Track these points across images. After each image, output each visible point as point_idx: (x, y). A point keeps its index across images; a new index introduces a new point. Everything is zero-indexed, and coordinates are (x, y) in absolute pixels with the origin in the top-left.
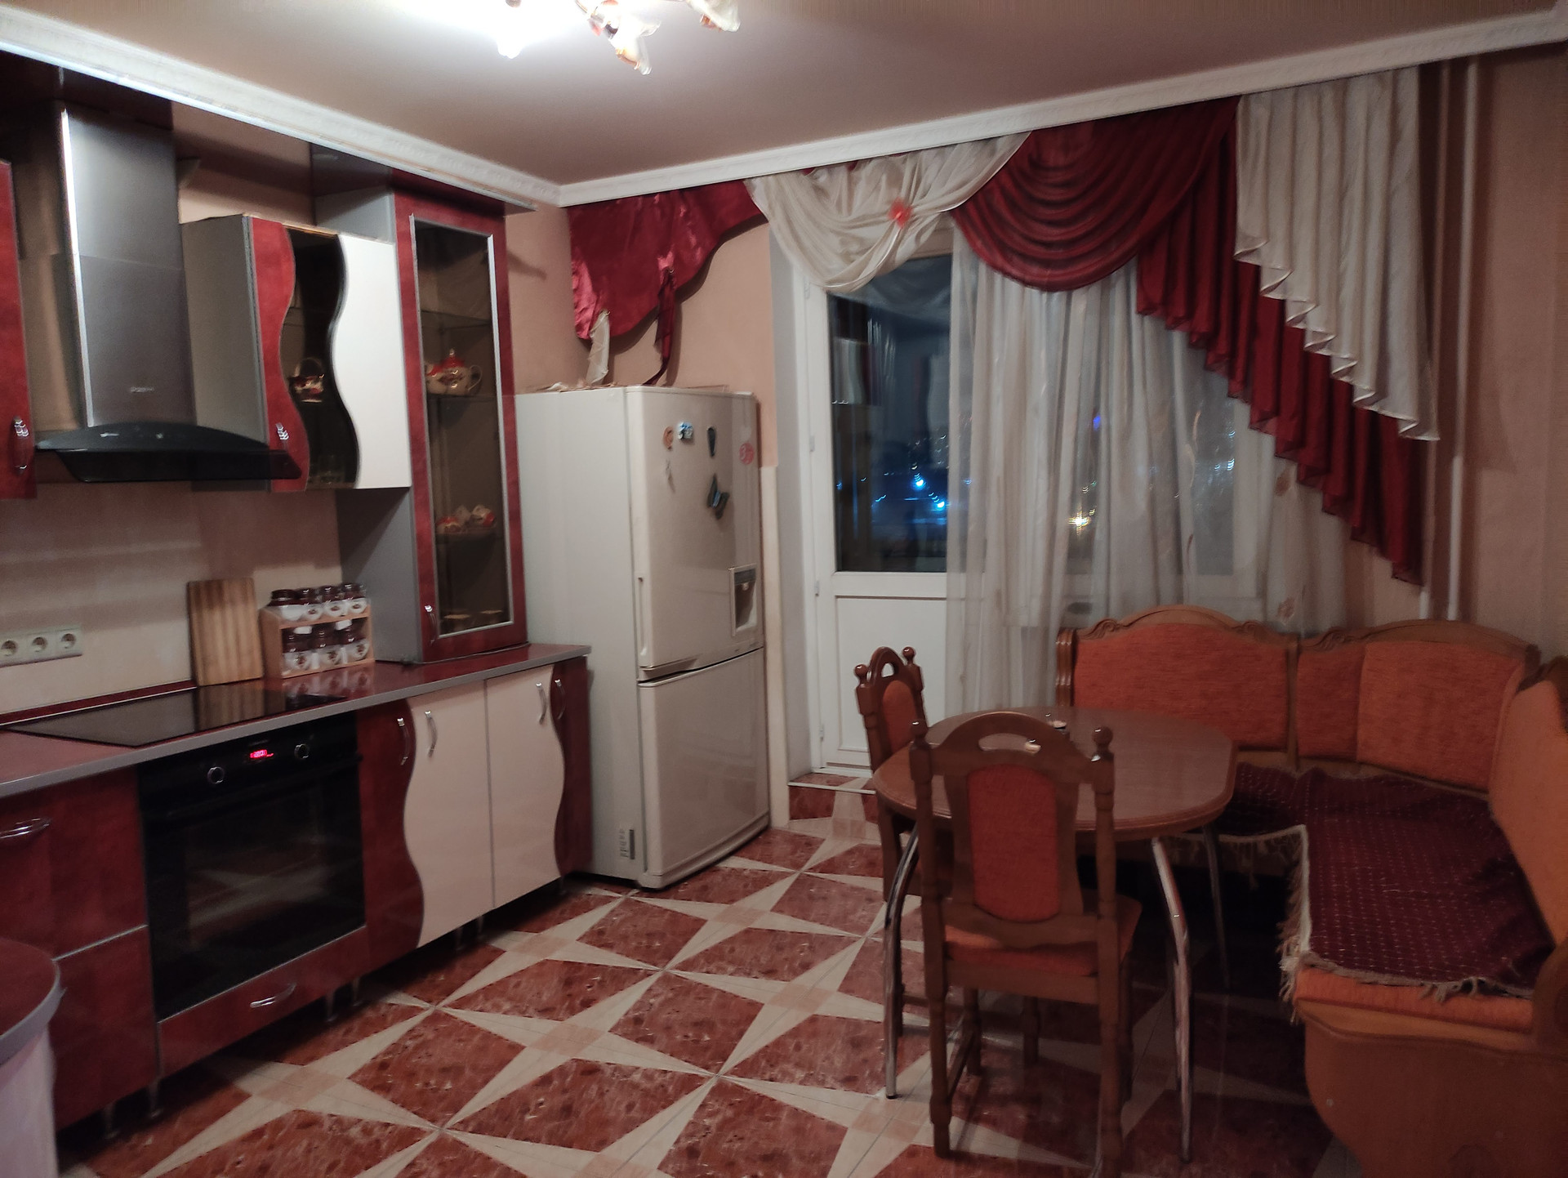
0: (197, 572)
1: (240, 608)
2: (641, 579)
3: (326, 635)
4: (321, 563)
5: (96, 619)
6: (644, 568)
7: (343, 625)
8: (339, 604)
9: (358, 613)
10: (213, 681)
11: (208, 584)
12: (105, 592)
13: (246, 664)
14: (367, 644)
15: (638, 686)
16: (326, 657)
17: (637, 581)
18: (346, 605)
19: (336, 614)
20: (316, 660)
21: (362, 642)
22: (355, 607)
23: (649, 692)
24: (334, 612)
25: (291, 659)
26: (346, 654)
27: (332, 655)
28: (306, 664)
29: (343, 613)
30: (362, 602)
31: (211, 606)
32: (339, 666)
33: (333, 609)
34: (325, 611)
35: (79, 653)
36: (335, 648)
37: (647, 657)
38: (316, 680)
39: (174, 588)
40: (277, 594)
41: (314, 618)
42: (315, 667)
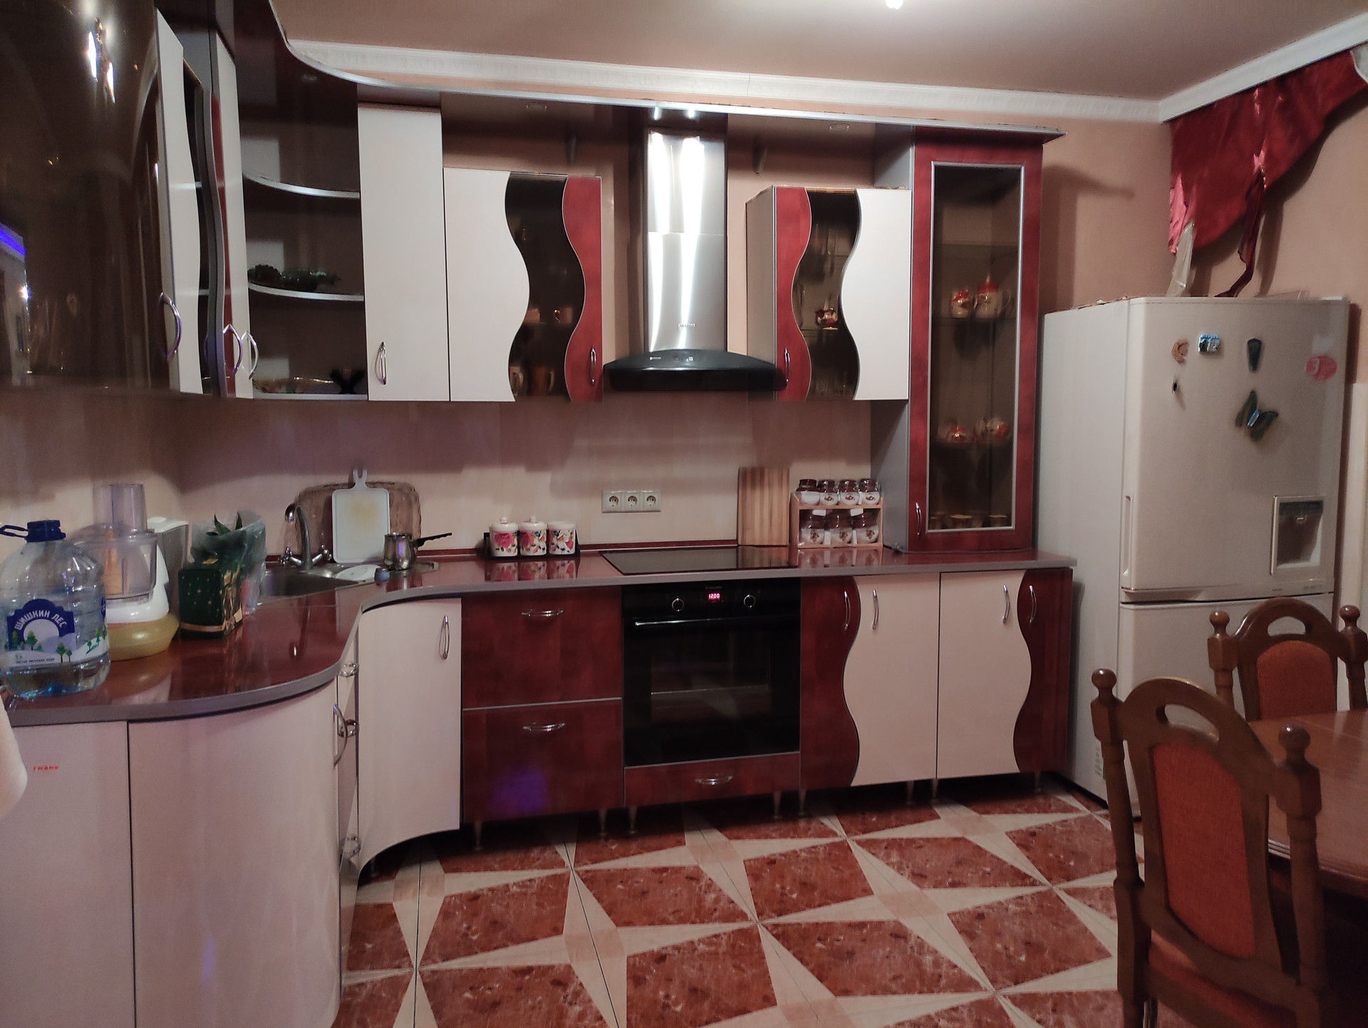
0: (748, 461)
1: (776, 490)
2: (1128, 498)
3: (839, 519)
4: (853, 459)
5: (673, 487)
6: (1133, 488)
7: (855, 512)
8: (854, 495)
9: (871, 504)
10: (748, 542)
11: (753, 471)
12: (681, 470)
13: (775, 533)
14: (876, 531)
15: (1119, 607)
16: (837, 537)
17: (1125, 499)
18: (861, 496)
19: (850, 503)
20: (828, 537)
21: (871, 529)
22: (869, 499)
23: (1129, 611)
24: (848, 501)
25: (807, 534)
26: (856, 536)
27: (843, 536)
28: (818, 539)
29: (857, 503)
30: (876, 495)
31: (753, 486)
32: (850, 545)
33: (848, 499)
34: (840, 499)
35: (659, 509)
36: (845, 530)
37: (1129, 578)
38: (827, 554)
39: (729, 471)
40: (803, 482)
41: (831, 504)
42: (827, 543)
